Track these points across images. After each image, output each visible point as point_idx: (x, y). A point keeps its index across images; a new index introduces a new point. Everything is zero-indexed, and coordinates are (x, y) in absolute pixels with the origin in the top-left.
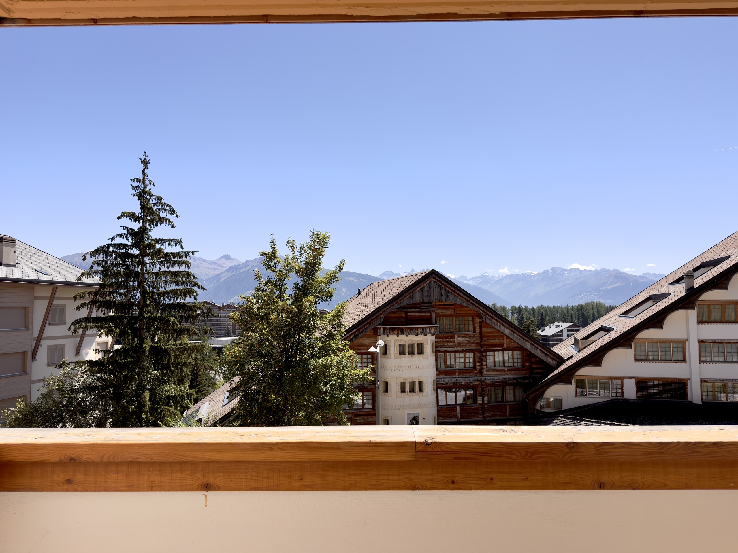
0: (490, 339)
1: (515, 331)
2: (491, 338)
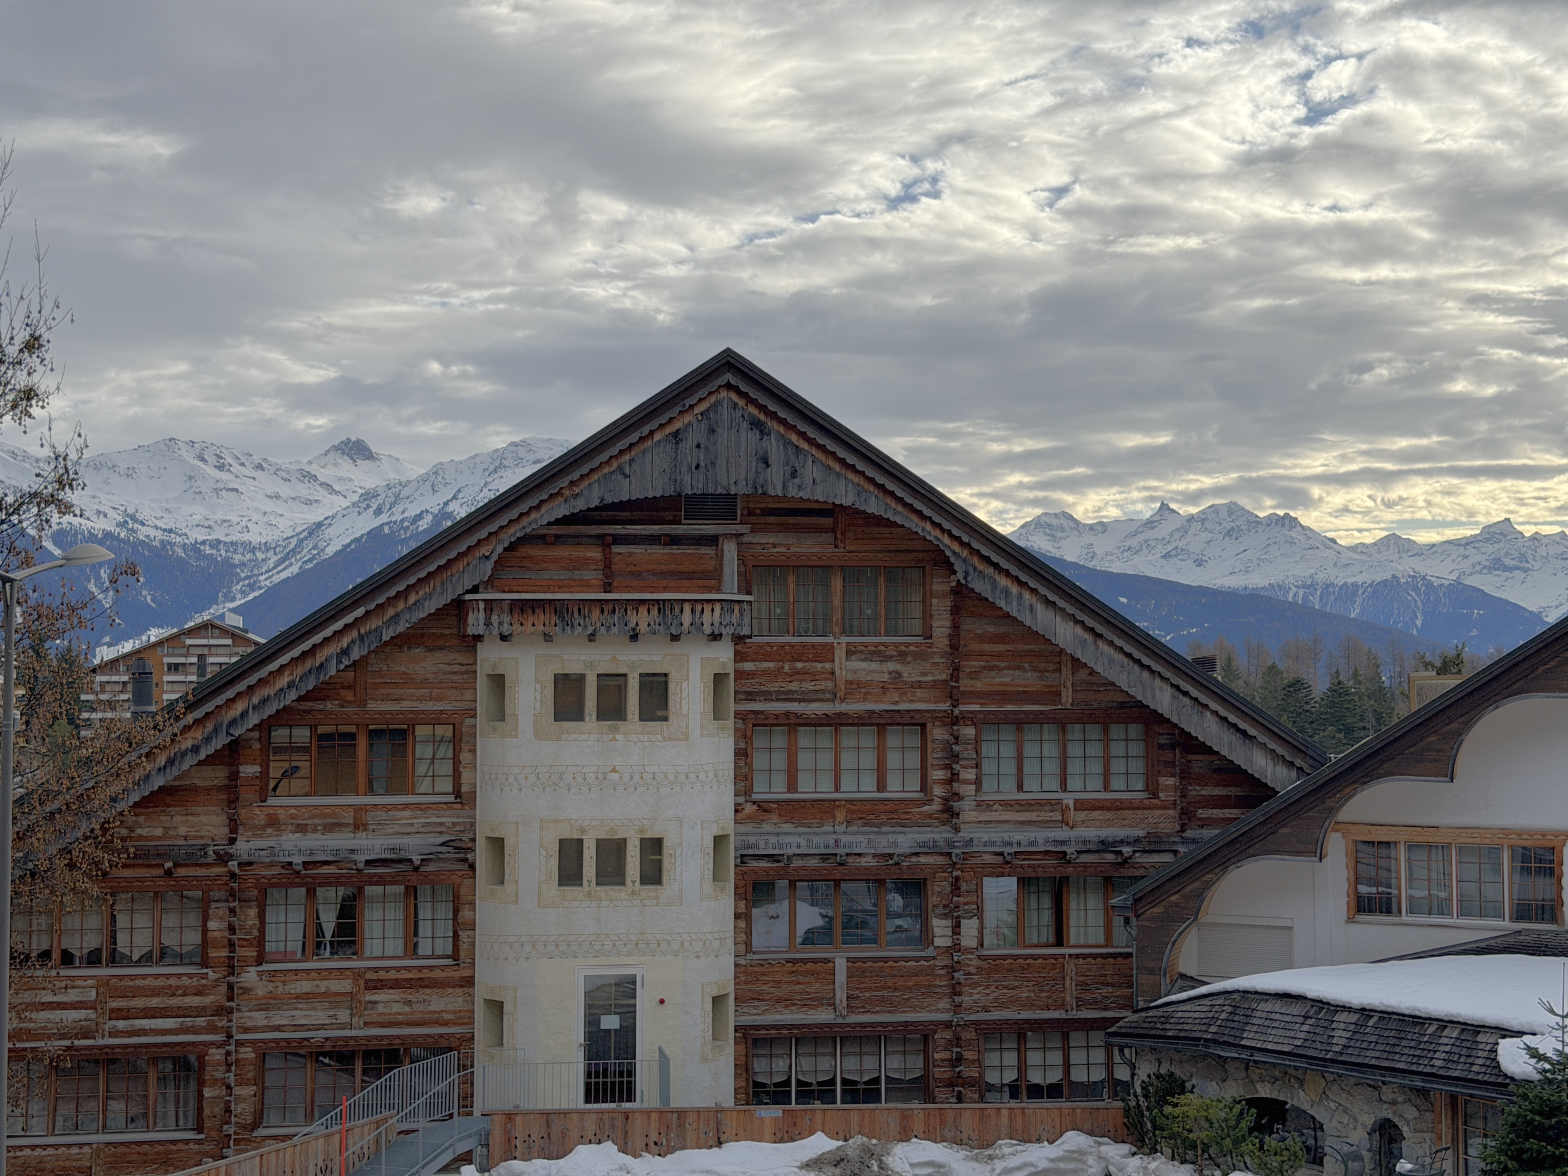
0: (1000, 669)
1: (1099, 629)
2: (1002, 665)
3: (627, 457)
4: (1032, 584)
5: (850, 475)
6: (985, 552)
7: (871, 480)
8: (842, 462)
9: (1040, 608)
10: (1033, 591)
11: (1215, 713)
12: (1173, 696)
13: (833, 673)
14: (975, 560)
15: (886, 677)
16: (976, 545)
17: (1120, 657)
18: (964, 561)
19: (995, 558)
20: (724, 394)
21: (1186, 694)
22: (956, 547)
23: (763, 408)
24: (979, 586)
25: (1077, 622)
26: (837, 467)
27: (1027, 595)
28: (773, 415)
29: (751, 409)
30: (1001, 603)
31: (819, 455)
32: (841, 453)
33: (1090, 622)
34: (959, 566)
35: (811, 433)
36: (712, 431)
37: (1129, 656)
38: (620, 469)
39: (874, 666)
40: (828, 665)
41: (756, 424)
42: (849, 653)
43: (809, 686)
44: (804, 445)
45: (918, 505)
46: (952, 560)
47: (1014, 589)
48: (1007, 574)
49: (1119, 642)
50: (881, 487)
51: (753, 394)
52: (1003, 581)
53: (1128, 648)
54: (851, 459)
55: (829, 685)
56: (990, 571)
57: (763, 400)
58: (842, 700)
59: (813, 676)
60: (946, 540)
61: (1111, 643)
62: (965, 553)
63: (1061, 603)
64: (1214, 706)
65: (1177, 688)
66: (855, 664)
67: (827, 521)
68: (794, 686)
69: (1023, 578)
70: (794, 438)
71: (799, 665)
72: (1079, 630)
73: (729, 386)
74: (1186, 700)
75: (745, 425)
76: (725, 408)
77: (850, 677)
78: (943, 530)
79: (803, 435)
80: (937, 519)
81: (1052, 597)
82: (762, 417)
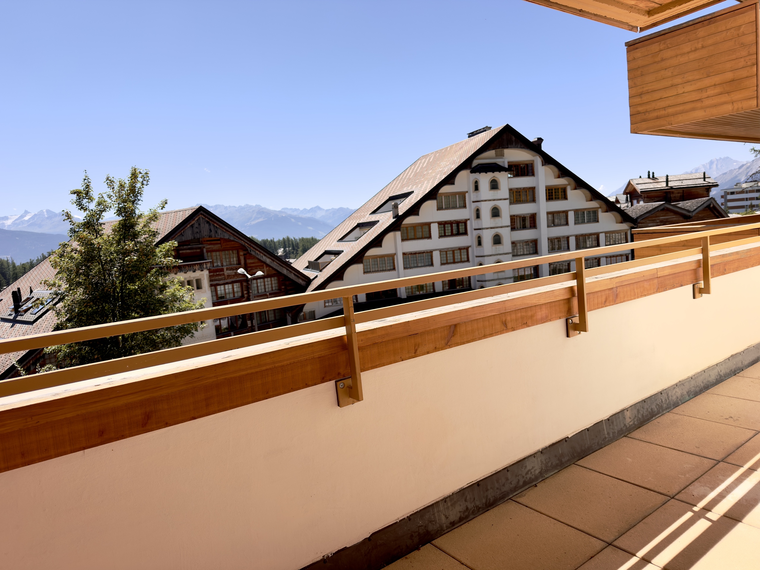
2: (254, 268)
3: (182, 231)
4: (262, 252)
5: (227, 232)
6: (254, 246)
7: (231, 233)
8: (225, 229)
9: (264, 257)
10: (262, 253)
11: (293, 273)
12: (287, 271)
13: (224, 274)
14: (252, 248)
15: (234, 274)
16: (252, 245)
17: (278, 265)
18: (250, 248)
19: (255, 247)
20: (200, 216)
21: (289, 270)
22: (248, 245)
23: (209, 219)
24: (253, 253)
25: (270, 258)
26: (225, 231)
27: (261, 254)
28: (211, 220)
29: (206, 219)
30: (257, 256)
31: (221, 228)
32: (225, 228)
33: (273, 258)
34: (249, 250)
35: (219, 224)
36: (199, 224)
37: (279, 264)
38: (181, 234)
39: (231, 271)
40: (223, 273)
41: (208, 222)
42: (227, 269)
43: (220, 277)
44: (218, 226)
45: (241, 238)
46: (248, 248)
47: (259, 253)
48: (257, 250)
49: (278, 262)
50: (233, 234)
51: (207, 216)
52: (257, 252)
53: (279, 263)
54: (227, 229)
55: (224, 276)
56: (254, 250)
57: (209, 217)
58: (227, 279)
59: (220, 275)
60: (246, 244)
61: (276, 262)
62: (250, 247)
63: (267, 255)
64: (293, 272)
65: (287, 269)
66: (229, 272)
67: (219, 242)
68: (217, 278)
69: (261, 251)
70: (216, 225)
71: (218, 273)
72: (270, 260)
73: (202, 214)
74: (288, 271)
75: (206, 223)
76: (201, 219)
77: (227, 274)
78: (245, 242)
79: (217, 224)
80: (244, 240)
81: (266, 254)
82: (209, 220)
